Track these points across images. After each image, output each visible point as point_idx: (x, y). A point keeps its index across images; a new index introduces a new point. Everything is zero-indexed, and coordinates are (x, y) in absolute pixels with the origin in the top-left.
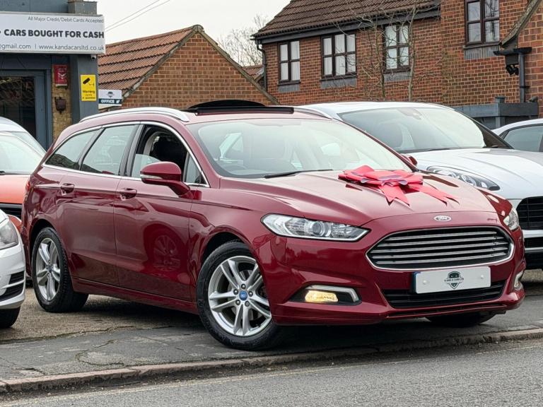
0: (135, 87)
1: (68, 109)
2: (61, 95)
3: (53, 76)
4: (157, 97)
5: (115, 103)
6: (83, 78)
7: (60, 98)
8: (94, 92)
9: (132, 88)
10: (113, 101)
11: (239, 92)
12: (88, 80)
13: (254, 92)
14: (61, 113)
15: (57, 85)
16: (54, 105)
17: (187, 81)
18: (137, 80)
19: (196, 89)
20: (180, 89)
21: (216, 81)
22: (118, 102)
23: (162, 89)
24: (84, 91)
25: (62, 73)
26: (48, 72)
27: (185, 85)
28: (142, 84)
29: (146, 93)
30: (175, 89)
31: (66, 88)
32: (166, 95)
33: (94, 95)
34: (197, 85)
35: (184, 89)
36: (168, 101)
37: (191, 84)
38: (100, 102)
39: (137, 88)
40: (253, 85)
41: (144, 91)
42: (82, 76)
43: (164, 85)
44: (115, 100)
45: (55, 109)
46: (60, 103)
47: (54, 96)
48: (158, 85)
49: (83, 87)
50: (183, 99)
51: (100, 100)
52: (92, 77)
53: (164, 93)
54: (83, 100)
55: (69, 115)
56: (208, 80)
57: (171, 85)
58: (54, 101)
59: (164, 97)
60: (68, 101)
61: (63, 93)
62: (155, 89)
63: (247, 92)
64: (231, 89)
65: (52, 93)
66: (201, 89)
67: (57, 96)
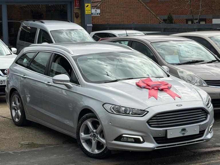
0: (98, 6)
1: (80, 17)
2: (77, 12)
3: (74, 4)
4: (106, 9)
5: (98, 14)
6: (86, 5)
7: (77, 13)
8: (90, 10)
9: (97, 6)
10: (97, 14)
11: (137, 7)
12: (88, 6)
13: (143, 7)
14: (77, 18)
15: (76, 8)
16: (75, 15)
17: (118, 3)
18: (99, 3)
19: (121, 6)
20: (115, 6)
21: (129, 3)
22: (99, 14)
23: (108, 6)
24: (86, 10)
25: (78, 3)
26: (72, 2)
27: (117, 4)
28: (101, 4)
29: (102, 8)
30: (113, 6)
31: (79, 9)
32: (110, 8)
33: (90, 12)
34: (121, 4)
35: (117, 6)
36: (111, 11)
37: (119, 4)
38: (92, 14)
39: (99, 6)
40: (143, 4)
41: (101, 7)
42: (86, 4)
43: (109, 4)
44: (98, 13)
45: (75, 17)
46: (77, 14)
47: (75, 12)
48: (107, 4)
49: (86, 8)
50: (116, 10)
51: (92, 13)
52: (89, 5)
53: (109, 8)
54: (86, 14)
55: (80, 19)
56: (126, 3)
57: (112, 4)
58: (74, 14)
59: (109, 9)
60: (80, 14)
61: (78, 10)
62: (106, 6)
63: (140, 7)
64: (134, 6)
65: (74, 11)
66: (123, 6)
67: (76, 12)
